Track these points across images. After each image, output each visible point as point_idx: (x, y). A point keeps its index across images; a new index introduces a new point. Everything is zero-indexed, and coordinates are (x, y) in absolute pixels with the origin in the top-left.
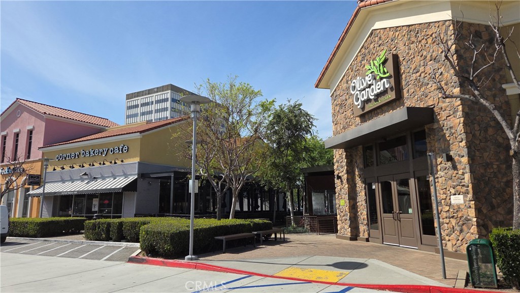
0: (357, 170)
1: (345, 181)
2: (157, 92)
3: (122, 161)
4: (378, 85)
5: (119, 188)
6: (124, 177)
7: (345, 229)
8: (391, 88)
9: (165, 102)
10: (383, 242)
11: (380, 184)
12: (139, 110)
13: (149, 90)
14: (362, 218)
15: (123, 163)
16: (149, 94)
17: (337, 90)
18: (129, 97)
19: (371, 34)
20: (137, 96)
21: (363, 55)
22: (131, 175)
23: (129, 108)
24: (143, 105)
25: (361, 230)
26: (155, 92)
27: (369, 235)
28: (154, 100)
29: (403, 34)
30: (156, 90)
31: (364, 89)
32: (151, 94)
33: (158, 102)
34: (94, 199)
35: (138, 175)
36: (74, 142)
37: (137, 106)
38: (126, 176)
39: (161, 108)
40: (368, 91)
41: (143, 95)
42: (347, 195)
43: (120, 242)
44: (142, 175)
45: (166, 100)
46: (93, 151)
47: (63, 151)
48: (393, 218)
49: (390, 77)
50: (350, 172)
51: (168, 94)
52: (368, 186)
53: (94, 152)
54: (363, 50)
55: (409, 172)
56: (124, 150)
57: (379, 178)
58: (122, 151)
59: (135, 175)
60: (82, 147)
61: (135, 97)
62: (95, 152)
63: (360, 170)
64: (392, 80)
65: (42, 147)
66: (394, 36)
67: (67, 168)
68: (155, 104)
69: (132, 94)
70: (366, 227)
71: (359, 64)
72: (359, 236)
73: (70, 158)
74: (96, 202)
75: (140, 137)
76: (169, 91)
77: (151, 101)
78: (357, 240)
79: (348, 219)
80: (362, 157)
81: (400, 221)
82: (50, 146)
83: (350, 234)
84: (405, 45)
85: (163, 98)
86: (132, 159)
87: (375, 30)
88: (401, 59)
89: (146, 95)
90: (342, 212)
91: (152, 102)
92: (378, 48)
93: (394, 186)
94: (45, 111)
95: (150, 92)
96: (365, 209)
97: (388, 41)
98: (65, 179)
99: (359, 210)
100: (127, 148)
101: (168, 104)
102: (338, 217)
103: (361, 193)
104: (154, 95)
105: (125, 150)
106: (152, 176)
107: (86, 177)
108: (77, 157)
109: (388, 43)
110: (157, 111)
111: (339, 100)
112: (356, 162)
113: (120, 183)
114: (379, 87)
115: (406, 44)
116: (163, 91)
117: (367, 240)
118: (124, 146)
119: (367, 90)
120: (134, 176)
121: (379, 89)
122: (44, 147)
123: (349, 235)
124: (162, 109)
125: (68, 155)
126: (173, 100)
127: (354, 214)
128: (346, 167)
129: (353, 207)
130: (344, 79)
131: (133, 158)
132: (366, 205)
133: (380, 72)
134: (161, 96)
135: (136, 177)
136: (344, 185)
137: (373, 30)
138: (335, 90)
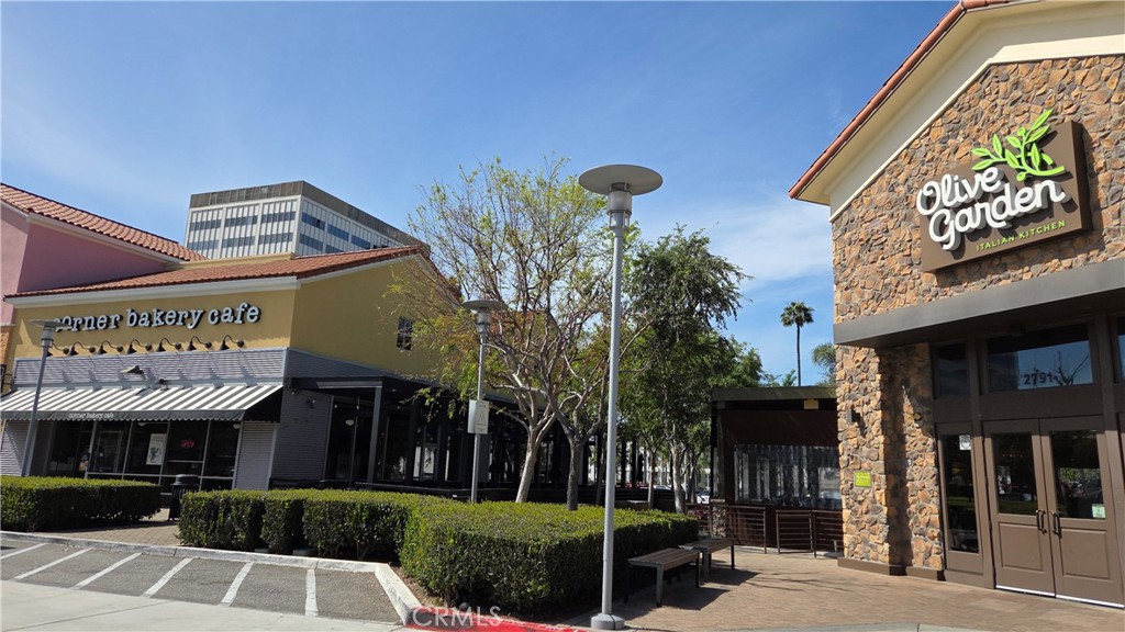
0: (907, 402)
1: (874, 428)
2: (269, 196)
3: (241, 344)
4: (1025, 195)
5: (237, 412)
6: (245, 384)
7: (871, 546)
8: (1068, 205)
9: (285, 220)
10: (995, 584)
11: (988, 441)
12: (220, 234)
13: (249, 190)
14: (923, 518)
15: (242, 350)
16: (247, 198)
17: (854, 206)
18: (198, 201)
19: (985, 74)
20: (219, 202)
21: (951, 126)
22: (265, 380)
23: (196, 226)
24: (231, 222)
25: (915, 550)
26: (262, 197)
27: (944, 563)
28: (258, 213)
29: (1104, 75)
30: (265, 191)
31: (971, 204)
32: (253, 199)
33: (268, 219)
34: (153, 436)
35: (286, 380)
36: (109, 289)
37: (215, 224)
38: (251, 381)
39: (274, 232)
40: (983, 210)
41: (231, 201)
42: (881, 462)
43: (291, 554)
44: (294, 382)
45: (290, 216)
46: (160, 314)
47: (72, 307)
48: (1038, 526)
49: (1065, 176)
50: (890, 407)
51: (295, 204)
52: (943, 441)
53: (162, 317)
54: (953, 113)
55: (1102, 414)
56: (248, 316)
57: (985, 424)
58: (242, 319)
59: (276, 379)
60: (132, 302)
61: (211, 204)
62: (168, 317)
63: (919, 402)
64: (1073, 184)
65: (16, 296)
66: (1068, 79)
67: (83, 352)
68: (262, 222)
69: (207, 194)
70: (935, 545)
71: (938, 147)
72: (911, 565)
73: (92, 327)
74: (158, 443)
75: (294, 287)
76: (299, 197)
77: (251, 215)
78: (905, 574)
79: (884, 521)
80: (928, 370)
81: (1060, 535)
82: (38, 294)
83: (887, 559)
84: (1108, 101)
85: (283, 211)
86: (268, 340)
87: (998, 65)
88: (1094, 135)
89: (239, 200)
90: (860, 503)
91: (255, 218)
92: (1007, 109)
93: (1041, 447)
94: (29, 206)
95: (250, 194)
96: (934, 499)
97: (1044, 93)
98: (76, 380)
99: (910, 500)
100: (257, 313)
101: (293, 227)
102: (846, 514)
103: (920, 459)
104: (261, 201)
105: (252, 317)
106: (322, 385)
107: (137, 378)
108: (113, 326)
109: (1044, 97)
110: (264, 240)
111: (862, 231)
112: (907, 384)
113: (237, 398)
114: (1025, 200)
115: (1113, 100)
116: (282, 195)
117: (941, 576)
118: (249, 306)
119: (978, 206)
120: (273, 383)
121: (1025, 205)
122: (21, 296)
123: (884, 559)
124: (277, 235)
125: (87, 319)
126: (305, 218)
127: (897, 509)
128: (879, 394)
129: (897, 493)
130: (883, 182)
131: (272, 338)
132: (937, 488)
133: (1030, 165)
134: (278, 205)
135: (280, 386)
136: (869, 436)
137: (991, 65)
138: (849, 206)
